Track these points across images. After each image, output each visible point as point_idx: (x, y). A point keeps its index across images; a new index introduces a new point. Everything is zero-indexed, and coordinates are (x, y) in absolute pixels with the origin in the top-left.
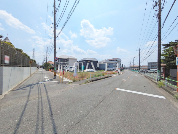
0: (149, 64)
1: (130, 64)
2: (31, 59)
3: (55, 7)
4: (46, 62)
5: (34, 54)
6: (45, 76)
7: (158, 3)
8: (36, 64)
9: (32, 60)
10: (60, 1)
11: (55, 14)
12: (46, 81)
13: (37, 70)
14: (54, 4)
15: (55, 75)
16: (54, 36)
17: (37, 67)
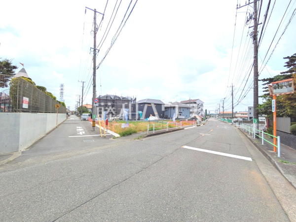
0: (250, 109)
1: (219, 109)
2: (58, 101)
3: (95, 23)
4: (81, 105)
5: (62, 93)
6: (79, 127)
7: (253, 16)
8: (66, 109)
9: (60, 102)
10: (104, 15)
11: (95, 34)
12: (80, 135)
13: (67, 118)
14: (95, 18)
15: (94, 126)
16: (93, 67)
17: (67, 113)
